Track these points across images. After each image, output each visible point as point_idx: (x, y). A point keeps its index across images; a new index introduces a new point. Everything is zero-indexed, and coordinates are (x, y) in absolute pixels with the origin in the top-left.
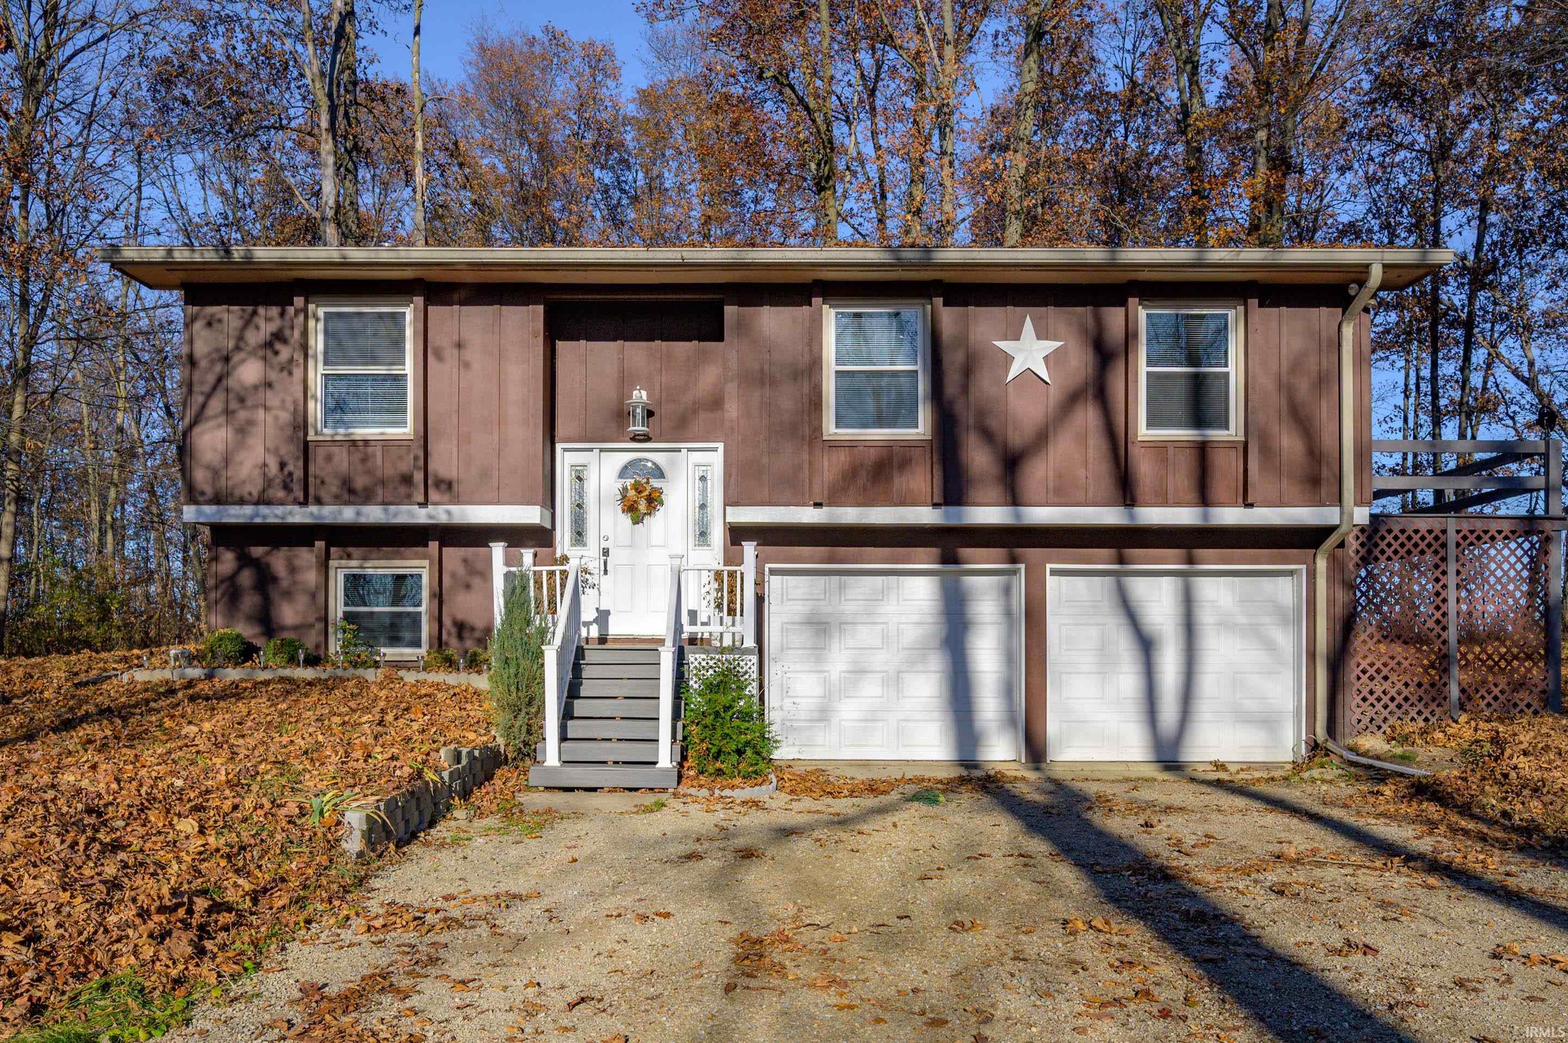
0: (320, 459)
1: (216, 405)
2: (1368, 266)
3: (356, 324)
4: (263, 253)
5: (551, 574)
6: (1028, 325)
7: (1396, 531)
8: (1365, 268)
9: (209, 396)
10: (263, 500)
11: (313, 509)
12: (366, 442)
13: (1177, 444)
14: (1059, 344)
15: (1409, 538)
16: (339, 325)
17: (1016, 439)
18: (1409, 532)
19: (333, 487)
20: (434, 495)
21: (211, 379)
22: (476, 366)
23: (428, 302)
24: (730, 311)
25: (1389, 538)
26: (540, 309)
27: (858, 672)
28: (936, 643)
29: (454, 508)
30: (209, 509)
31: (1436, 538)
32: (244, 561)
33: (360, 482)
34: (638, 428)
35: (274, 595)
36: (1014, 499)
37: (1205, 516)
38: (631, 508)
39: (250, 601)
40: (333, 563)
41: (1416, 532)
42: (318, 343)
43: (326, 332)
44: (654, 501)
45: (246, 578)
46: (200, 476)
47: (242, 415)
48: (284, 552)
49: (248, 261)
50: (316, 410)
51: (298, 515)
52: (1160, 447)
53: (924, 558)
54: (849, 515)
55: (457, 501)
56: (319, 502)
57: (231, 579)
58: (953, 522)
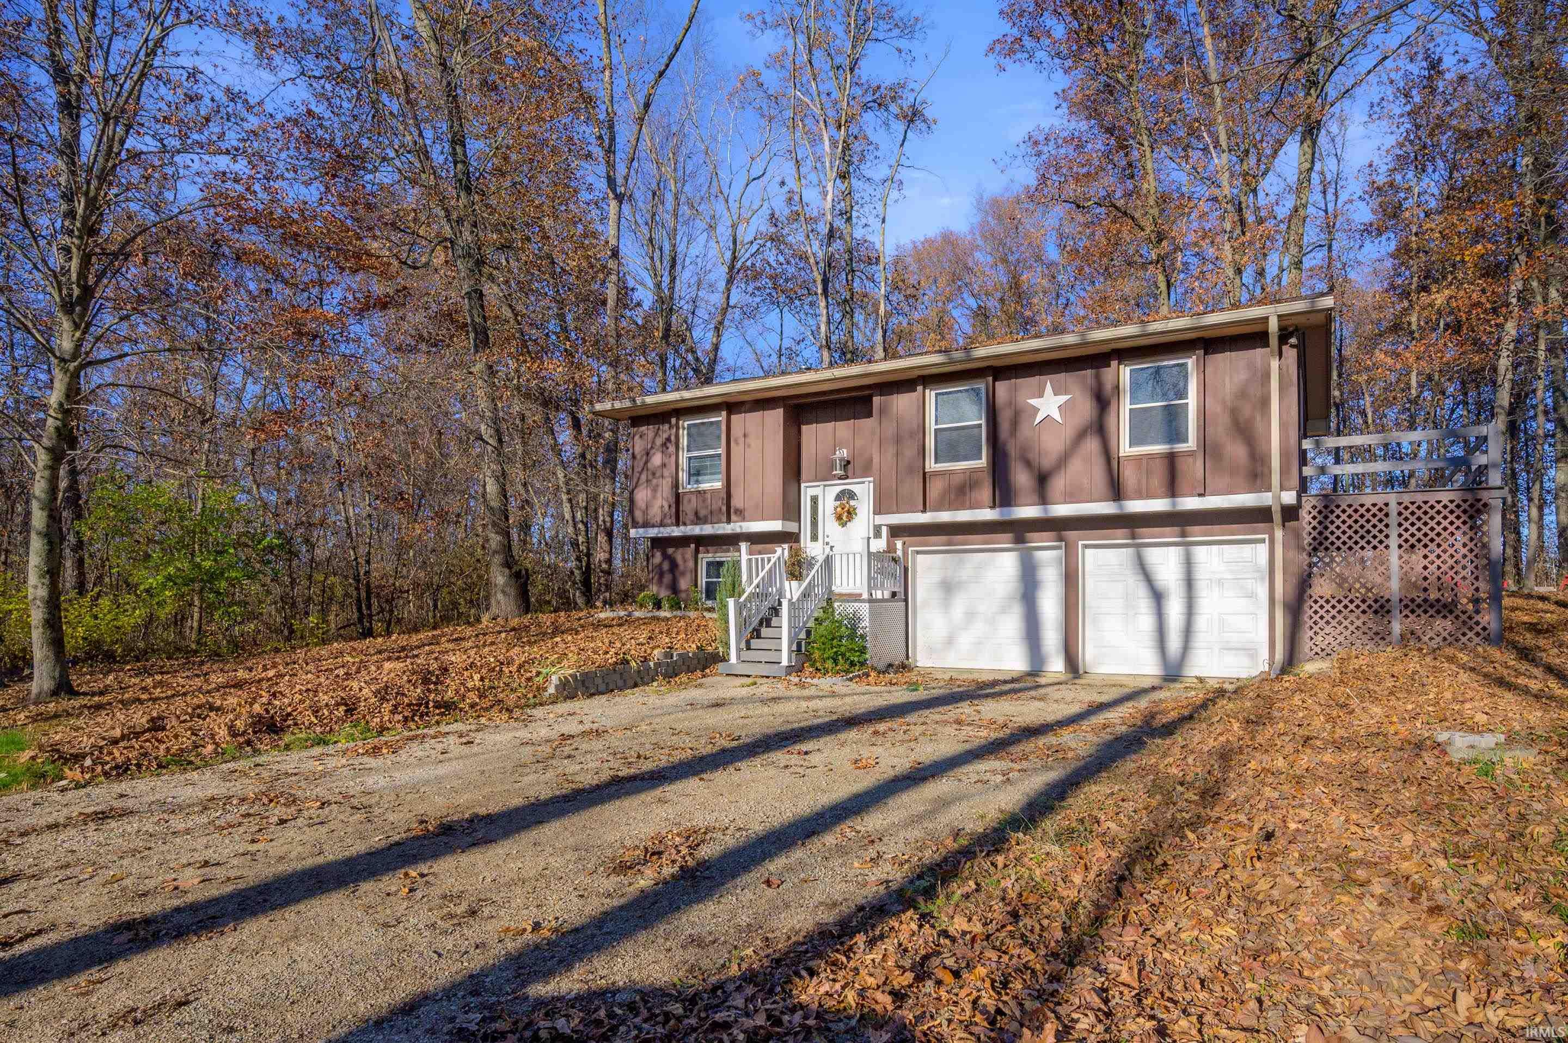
0: (685, 502)
1: (644, 477)
2: (1267, 318)
3: (703, 428)
4: (650, 400)
5: (763, 560)
6: (1049, 387)
7: (1344, 506)
8: (1266, 319)
9: (641, 473)
10: (662, 525)
11: (682, 528)
12: (705, 492)
13: (1151, 457)
14: (1068, 397)
15: (1356, 511)
16: (693, 430)
17: (1047, 463)
18: (1356, 506)
19: (691, 516)
20: (733, 517)
21: (642, 464)
22: (753, 445)
23: (730, 413)
24: (876, 400)
25: (1338, 512)
26: (781, 410)
27: (970, 615)
28: (1019, 596)
29: (743, 524)
30: (641, 531)
31: (1380, 510)
32: (665, 556)
33: (702, 513)
34: (838, 472)
35: (677, 574)
36: (1043, 500)
37: (1174, 504)
38: (839, 518)
39: (667, 578)
40: (700, 556)
41: (1362, 506)
42: (684, 441)
43: (689, 435)
44: (851, 513)
45: (666, 566)
46: (638, 515)
47: (655, 481)
48: (680, 550)
49: (644, 405)
50: (683, 476)
51: (676, 532)
52: (1138, 459)
53: (1004, 540)
54: (945, 516)
55: (744, 520)
56: (685, 524)
57: (660, 565)
58: (1007, 518)
